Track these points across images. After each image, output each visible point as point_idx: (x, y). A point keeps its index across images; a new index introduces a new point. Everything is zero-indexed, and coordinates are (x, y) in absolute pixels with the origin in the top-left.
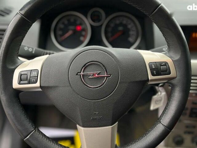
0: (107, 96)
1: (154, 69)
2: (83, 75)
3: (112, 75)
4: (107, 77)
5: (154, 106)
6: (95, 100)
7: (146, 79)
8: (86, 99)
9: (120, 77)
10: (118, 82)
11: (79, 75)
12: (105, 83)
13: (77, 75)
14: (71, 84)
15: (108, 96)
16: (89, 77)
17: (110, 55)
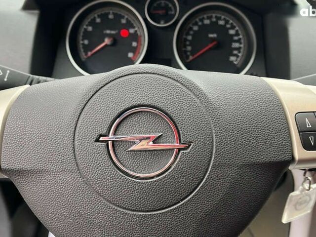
0: (179, 202)
1: (309, 131)
2: (113, 142)
3: (192, 144)
4: (180, 150)
5: (289, 216)
6: (144, 211)
7: (287, 157)
8: (119, 209)
9: (214, 149)
10: (209, 164)
11: (102, 141)
12: (175, 165)
13: (97, 140)
14: (81, 167)
15: (182, 200)
16: (129, 148)
17: (188, 88)
